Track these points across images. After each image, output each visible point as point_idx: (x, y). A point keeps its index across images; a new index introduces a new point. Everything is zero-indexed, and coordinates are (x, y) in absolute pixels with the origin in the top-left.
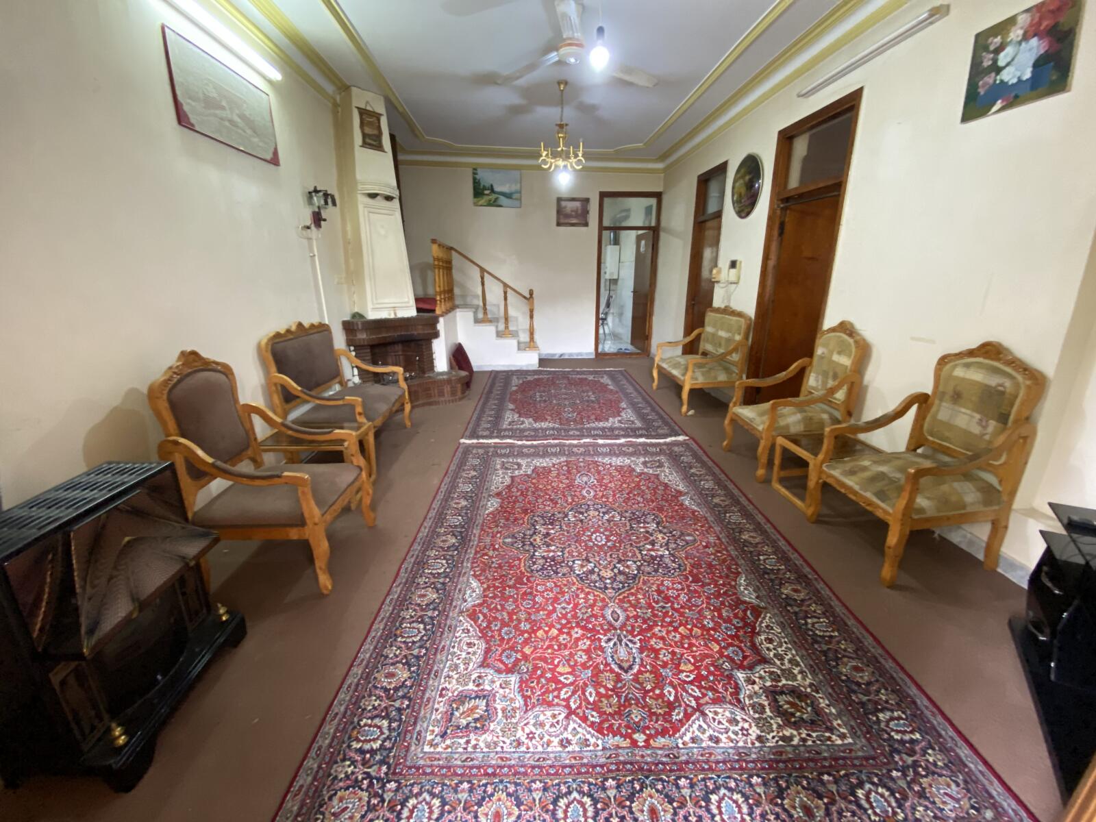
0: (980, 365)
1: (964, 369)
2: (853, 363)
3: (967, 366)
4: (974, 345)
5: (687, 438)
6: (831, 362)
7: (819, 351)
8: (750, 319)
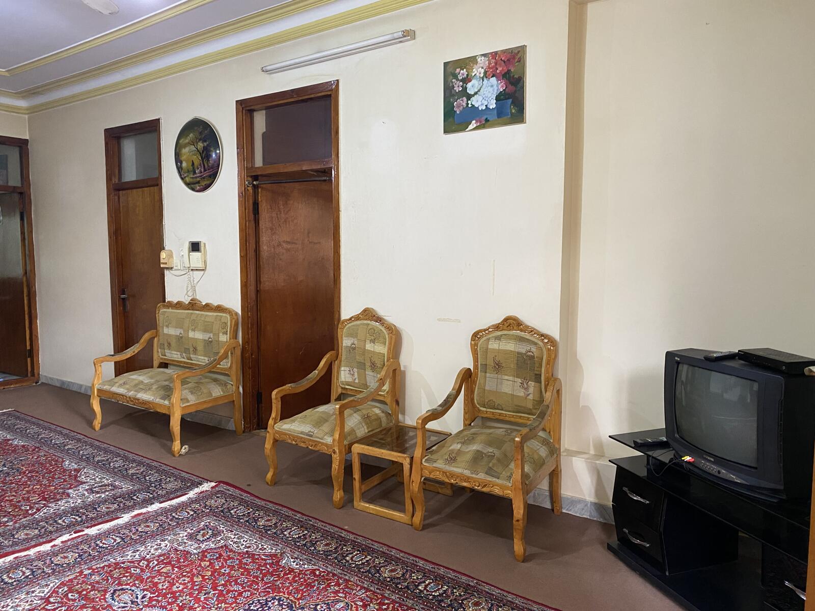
0: (509, 337)
1: (497, 342)
2: (389, 349)
3: (498, 338)
4: (499, 320)
5: (213, 484)
6: (364, 351)
7: (346, 342)
8: (236, 314)
